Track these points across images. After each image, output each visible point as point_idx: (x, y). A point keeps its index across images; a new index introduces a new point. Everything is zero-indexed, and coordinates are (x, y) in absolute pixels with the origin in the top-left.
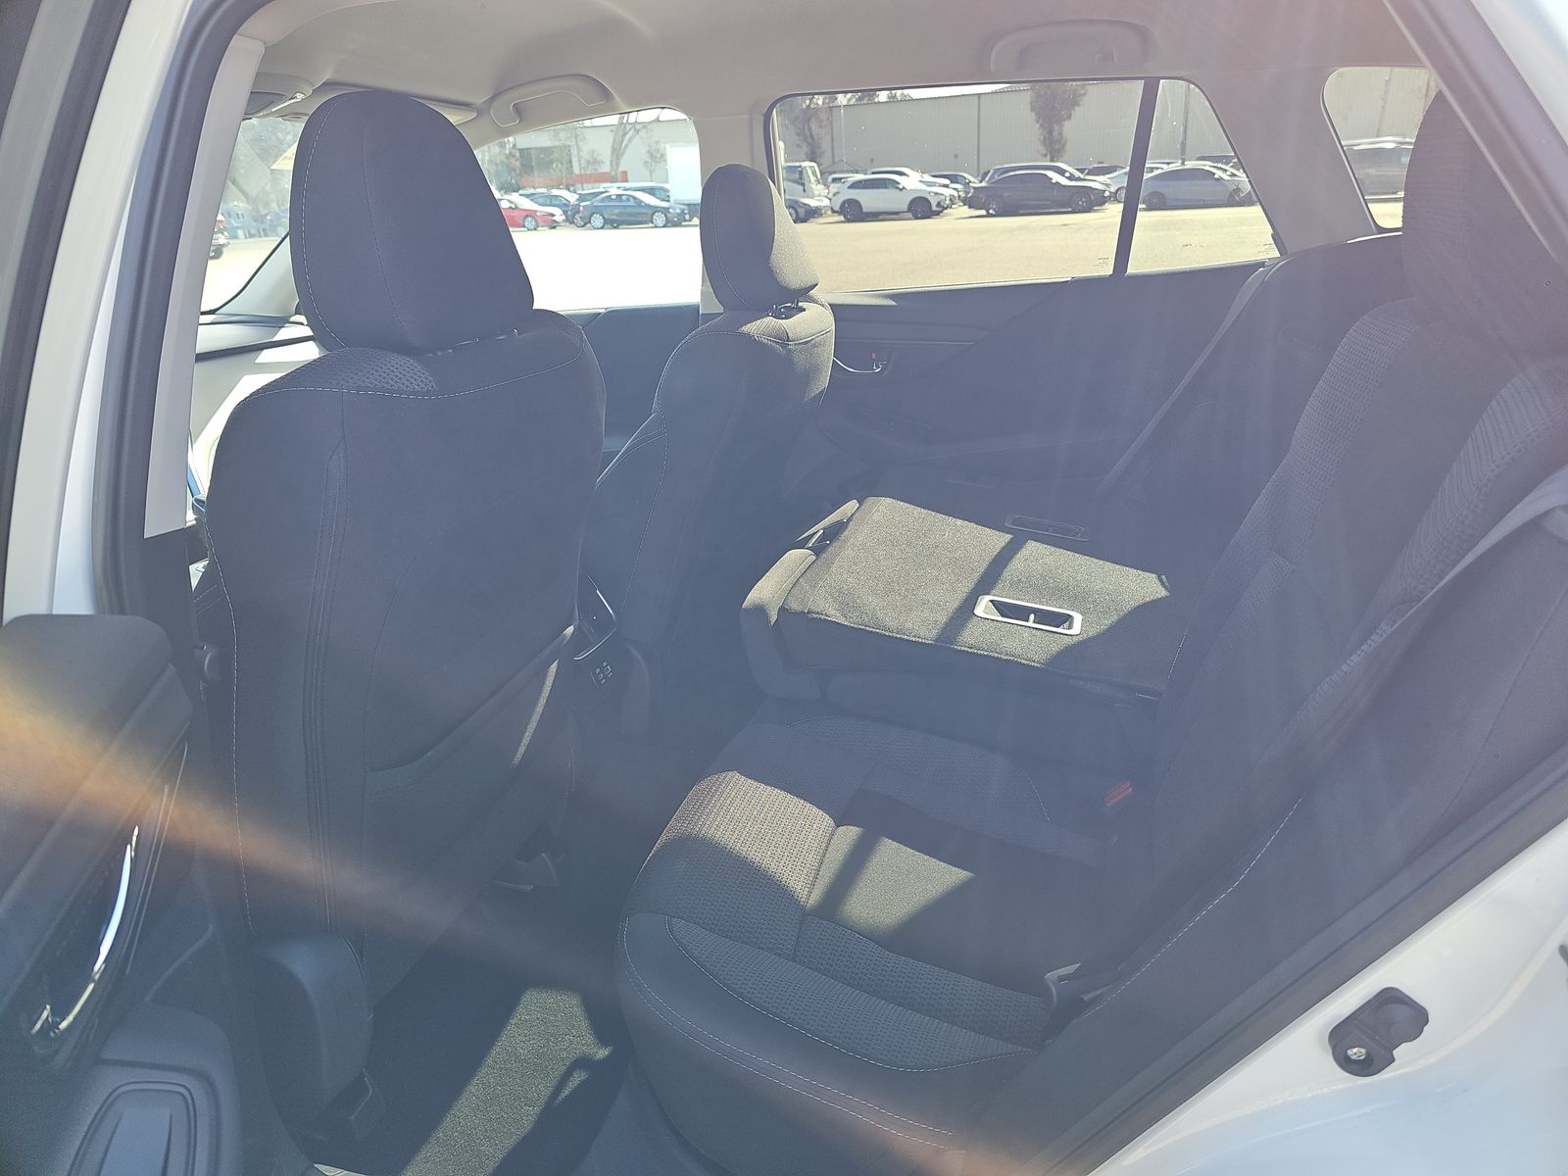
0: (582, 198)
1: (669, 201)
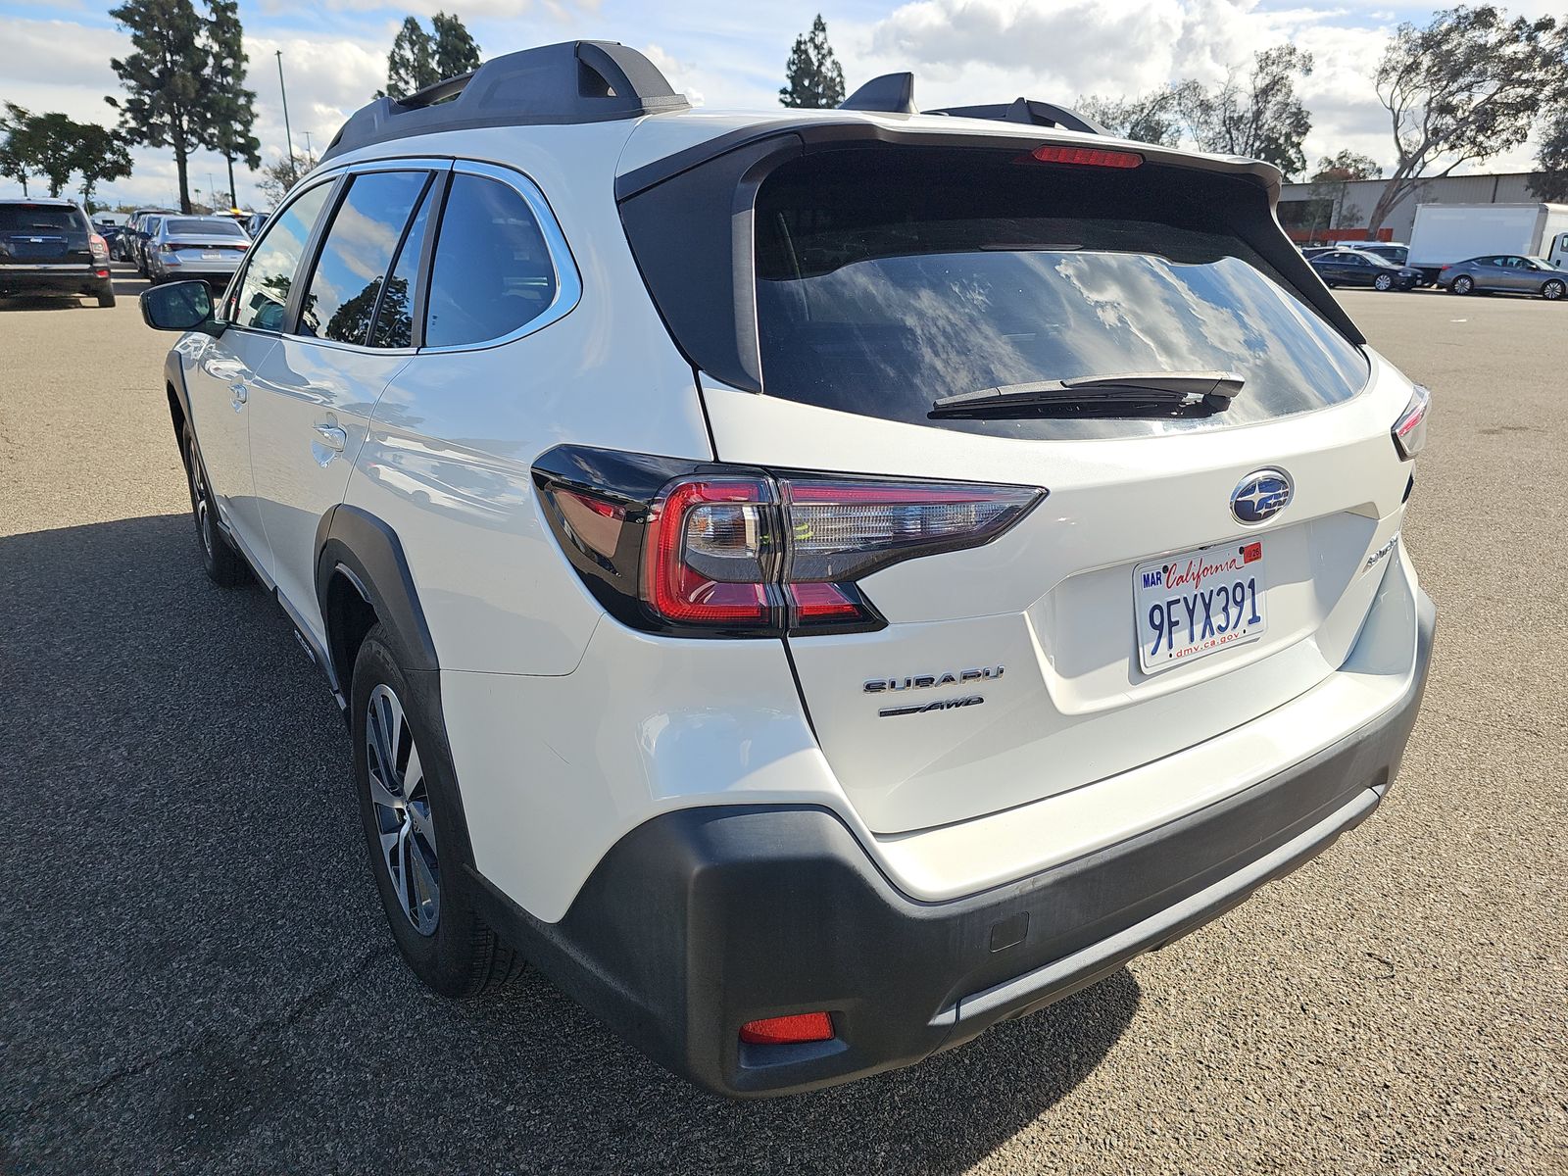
1: (1404, 264)
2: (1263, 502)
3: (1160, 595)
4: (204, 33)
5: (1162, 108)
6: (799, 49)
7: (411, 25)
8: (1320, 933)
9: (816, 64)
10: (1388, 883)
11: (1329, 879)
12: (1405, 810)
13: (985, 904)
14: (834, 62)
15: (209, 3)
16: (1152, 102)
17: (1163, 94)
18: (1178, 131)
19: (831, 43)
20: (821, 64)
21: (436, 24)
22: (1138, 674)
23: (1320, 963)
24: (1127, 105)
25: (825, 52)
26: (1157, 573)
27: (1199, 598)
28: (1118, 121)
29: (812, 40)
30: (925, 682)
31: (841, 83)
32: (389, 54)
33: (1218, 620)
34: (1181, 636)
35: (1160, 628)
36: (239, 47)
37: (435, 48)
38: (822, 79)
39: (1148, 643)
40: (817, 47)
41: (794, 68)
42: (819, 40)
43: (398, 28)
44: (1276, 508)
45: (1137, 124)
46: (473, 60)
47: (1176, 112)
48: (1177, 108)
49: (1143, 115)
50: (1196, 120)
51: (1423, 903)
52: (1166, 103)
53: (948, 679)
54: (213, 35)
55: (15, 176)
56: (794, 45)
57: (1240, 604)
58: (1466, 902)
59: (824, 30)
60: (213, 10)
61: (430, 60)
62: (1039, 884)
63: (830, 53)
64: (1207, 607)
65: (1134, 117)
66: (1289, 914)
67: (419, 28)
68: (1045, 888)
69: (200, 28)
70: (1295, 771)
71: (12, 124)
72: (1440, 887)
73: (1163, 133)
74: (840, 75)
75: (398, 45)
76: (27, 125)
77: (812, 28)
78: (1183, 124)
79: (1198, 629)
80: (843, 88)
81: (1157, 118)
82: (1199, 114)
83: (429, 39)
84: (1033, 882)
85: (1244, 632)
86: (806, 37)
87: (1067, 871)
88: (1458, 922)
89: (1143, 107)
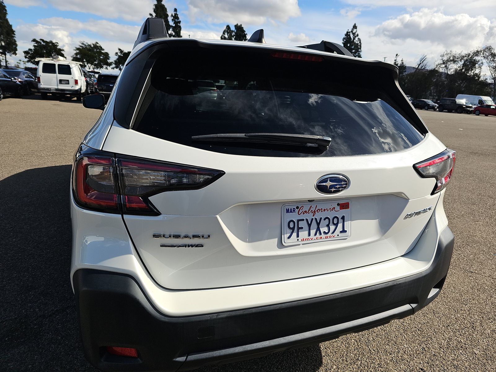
2: (331, 187)
3: (295, 217)
4: (171, 30)
5: (477, 55)
6: (347, 34)
7: (228, 27)
8: (406, 356)
9: (352, 39)
10: (444, 343)
11: (420, 337)
12: (467, 316)
13: (193, 320)
14: (359, 39)
15: (173, 21)
16: (473, 53)
17: (477, 50)
18: (482, 63)
19: (358, 32)
20: (354, 39)
21: (235, 27)
22: (281, 245)
23: (399, 368)
24: (463, 54)
25: (356, 35)
26: (293, 209)
27: (314, 221)
28: (459, 59)
29: (352, 31)
30: (177, 236)
31: (360, 45)
32: (221, 36)
33: (324, 229)
34: (303, 234)
35: (293, 229)
36: (180, 34)
37: (234, 34)
38: (354, 44)
39: (286, 234)
40: (354, 34)
41: (345, 40)
42: (354, 31)
43: (225, 28)
44: (341, 189)
45: (467, 60)
46: (245, 38)
47: (482, 57)
48: (482, 55)
49: (469, 57)
50: (489, 59)
51: (455, 353)
52: (478, 53)
53: (186, 237)
54: (173, 30)
55: (119, 68)
56: (346, 33)
57: (336, 225)
58: (475, 357)
59: (356, 28)
60: (174, 23)
61: (232, 38)
62: (220, 317)
63: (358, 35)
64: (318, 224)
65: (465, 58)
66: (396, 347)
67: (230, 28)
68: (222, 318)
69: (170, 28)
70: (356, 292)
71: (119, 54)
72: (466, 348)
73: (476, 64)
74: (360, 43)
75: (224, 33)
76: (123, 55)
77: (352, 28)
78: (484, 61)
79: (313, 232)
80: (361, 47)
81: (474, 58)
82: (491, 57)
83: (233, 31)
84: (217, 316)
85: (338, 235)
86: (350, 30)
87: (233, 313)
88: (466, 364)
89: (469, 55)
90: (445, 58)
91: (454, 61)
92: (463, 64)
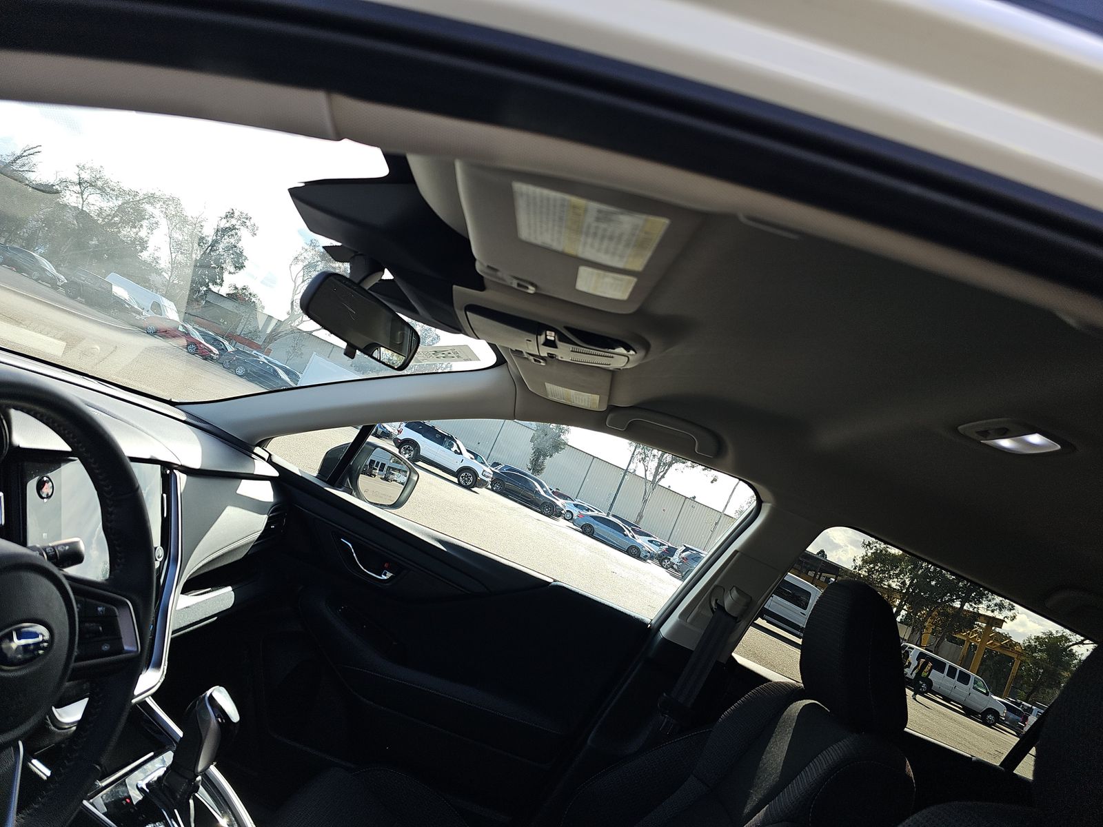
0: (237, 351)
5: (149, 203)
16: (144, 195)
17: (154, 194)
18: (157, 223)
24: (125, 186)
28: (114, 193)
45: (128, 203)
47: (160, 211)
49: (135, 199)
50: (174, 224)
52: (155, 201)
65: (127, 197)
73: (145, 218)
78: (164, 223)
81: (144, 207)
82: (177, 221)
89: (136, 194)
90: (86, 176)
91: (102, 190)
92: (119, 206)
